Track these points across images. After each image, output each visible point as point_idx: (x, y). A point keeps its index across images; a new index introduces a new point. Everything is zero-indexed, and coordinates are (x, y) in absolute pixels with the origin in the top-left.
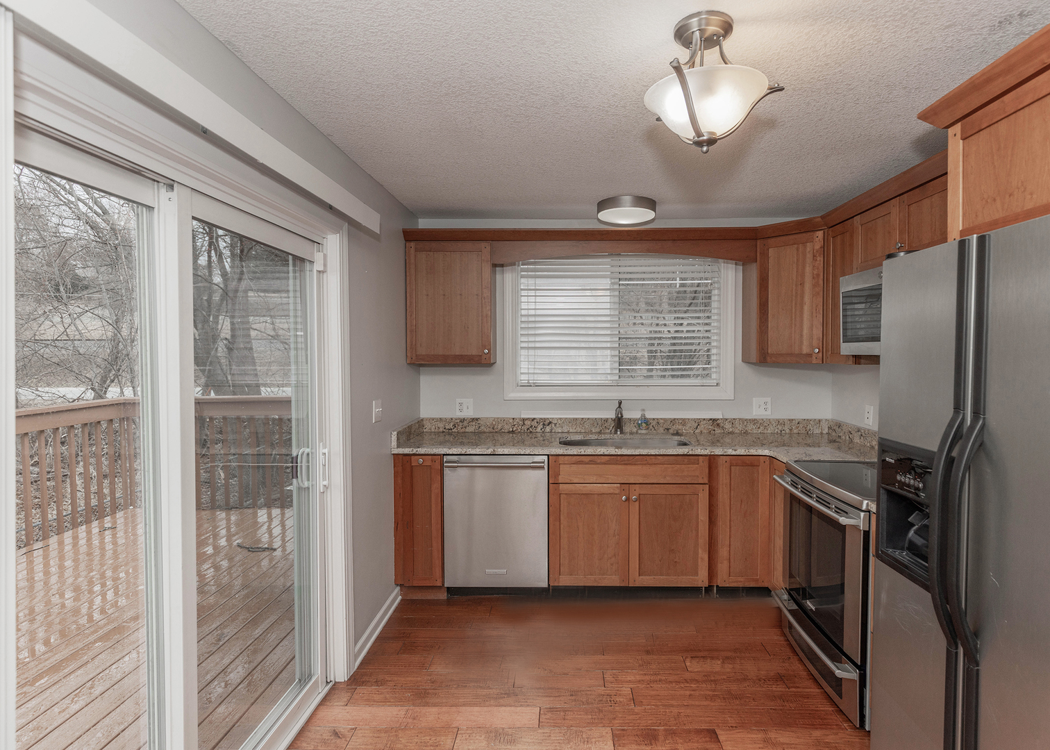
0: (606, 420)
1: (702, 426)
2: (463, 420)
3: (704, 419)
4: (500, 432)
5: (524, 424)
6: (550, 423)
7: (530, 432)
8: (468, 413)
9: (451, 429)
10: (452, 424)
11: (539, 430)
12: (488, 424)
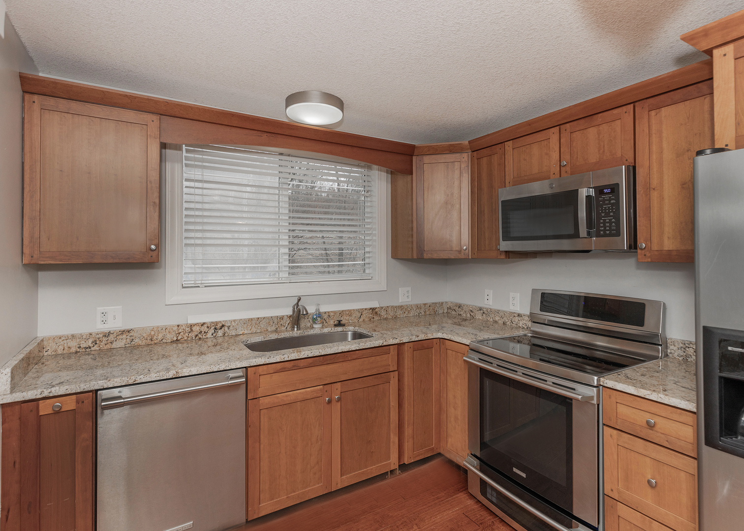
0: (282, 318)
1: (365, 315)
2: (107, 335)
3: (366, 309)
4: (161, 343)
5: (192, 330)
6: (223, 326)
7: (199, 338)
8: (115, 324)
9: (90, 348)
10: (90, 341)
11: (209, 335)
12: (144, 335)
